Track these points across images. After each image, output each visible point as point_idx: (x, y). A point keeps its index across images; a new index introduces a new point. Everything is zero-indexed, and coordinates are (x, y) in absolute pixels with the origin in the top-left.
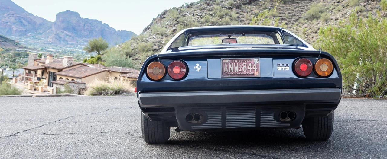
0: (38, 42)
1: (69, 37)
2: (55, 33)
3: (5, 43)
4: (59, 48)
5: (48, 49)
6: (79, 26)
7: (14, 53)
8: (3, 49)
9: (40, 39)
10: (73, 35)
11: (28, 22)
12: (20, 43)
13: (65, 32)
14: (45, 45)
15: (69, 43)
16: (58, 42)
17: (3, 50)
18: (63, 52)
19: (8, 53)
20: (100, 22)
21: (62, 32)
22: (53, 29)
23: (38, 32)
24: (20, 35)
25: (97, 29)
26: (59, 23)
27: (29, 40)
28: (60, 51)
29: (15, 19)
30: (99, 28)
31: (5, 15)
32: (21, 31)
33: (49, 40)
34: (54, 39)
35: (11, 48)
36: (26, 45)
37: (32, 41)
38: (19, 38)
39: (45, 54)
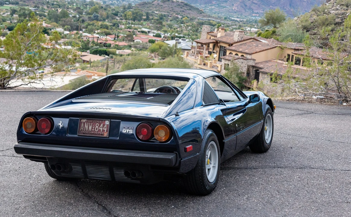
0: (222, 10)
1: (255, 5)
3: (190, 11)
4: (244, 17)
5: (233, 18)
7: (198, 22)
8: (188, 17)
9: (225, 7)
10: (259, 3)
12: (204, 11)
14: (230, 13)
15: (254, 11)
16: (243, 11)
17: (188, 19)
18: (247, 21)
19: (192, 22)
24: (206, 3)
27: (214, 8)
28: (245, 20)
33: (234, 9)
34: (239, 7)
35: (196, 16)
36: (210, 14)
37: (217, 10)
38: (204, 6)
39: (228, 23)
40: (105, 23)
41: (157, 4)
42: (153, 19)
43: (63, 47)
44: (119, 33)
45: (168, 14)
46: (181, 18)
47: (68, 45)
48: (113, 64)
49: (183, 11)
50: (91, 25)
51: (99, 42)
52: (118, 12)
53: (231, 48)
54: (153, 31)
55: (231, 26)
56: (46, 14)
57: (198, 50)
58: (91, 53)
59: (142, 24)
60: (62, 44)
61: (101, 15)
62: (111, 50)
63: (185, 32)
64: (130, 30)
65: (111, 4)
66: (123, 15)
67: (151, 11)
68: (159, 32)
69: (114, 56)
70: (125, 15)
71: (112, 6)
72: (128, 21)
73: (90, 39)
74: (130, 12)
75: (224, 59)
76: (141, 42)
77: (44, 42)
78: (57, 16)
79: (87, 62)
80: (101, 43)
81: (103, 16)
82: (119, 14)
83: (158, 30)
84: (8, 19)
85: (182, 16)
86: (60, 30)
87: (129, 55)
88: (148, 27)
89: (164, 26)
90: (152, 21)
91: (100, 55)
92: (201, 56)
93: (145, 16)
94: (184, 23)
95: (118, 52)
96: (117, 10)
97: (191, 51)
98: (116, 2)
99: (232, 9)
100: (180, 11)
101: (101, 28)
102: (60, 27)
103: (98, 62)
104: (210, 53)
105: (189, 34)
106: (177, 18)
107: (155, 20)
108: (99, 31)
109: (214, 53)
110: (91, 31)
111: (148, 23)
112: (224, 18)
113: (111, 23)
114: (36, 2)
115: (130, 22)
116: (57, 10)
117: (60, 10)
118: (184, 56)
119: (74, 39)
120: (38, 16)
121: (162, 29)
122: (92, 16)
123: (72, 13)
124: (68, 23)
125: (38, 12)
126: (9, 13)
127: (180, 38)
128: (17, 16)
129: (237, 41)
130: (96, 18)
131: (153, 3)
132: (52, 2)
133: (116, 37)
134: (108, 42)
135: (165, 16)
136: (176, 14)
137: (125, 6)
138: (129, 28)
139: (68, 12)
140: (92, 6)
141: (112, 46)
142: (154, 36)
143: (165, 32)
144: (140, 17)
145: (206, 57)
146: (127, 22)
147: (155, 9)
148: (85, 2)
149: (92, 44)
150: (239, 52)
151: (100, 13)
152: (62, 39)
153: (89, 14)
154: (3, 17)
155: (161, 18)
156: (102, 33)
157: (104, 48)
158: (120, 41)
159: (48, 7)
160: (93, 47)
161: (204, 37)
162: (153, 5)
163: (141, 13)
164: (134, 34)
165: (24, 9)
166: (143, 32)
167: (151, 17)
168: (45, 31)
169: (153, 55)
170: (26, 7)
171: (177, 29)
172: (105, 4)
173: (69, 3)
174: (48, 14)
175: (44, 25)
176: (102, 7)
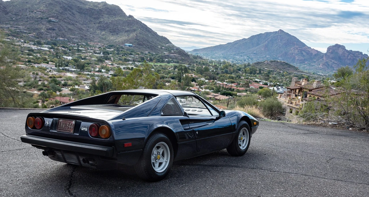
0: (312, 68)
1: (335, 64)
2: (325, 61)
3: (289, 68)
4: (327, 73)
5: (319, 73)
6: (344, 56)
8: (287, 72)
9: (314, 66)
10: (338, 63)
11: (307, 54)
12: (299, 68)
13: (333, 61)
14: (317, 70)
15: (335, 69)
16: (327, 68)
18: (329, 75)
19: (290, 76)
20: (361, 53)
21: (330, 61)
22: (324, 58)
23: (313, 61)
24: (300, 63)
25: (358, 59)
26: (329, 54)
27: (306, 67)
28: (327, 75)
29: (298, 51)
30: (360, 58)
31: (292, 49)
32: (301, 60)
33: (320, 67)
34: (324, 66)
35: (293, 72)
36: (303, 70)
37: (308, 67)
38: (299, 65)
39: (315, 77)
40: (232, 75)
41: (267, 63)
42: (263, 73)
43: (204, 90)
44: (240, 82)
45: (274, 70)
46: (283, 73)
47: (207, 89)
48: (234, 101)
49: (284, 68)
50: (223, 76)
51: (227, 87)
52: (241, 68)
53: (310, 92)
54: (262, 81)
55: (317, 78)
56: (195, 69)
57: (288, 93)
58: (221, 94)
59: (256, 76)
60: (203, 88)
61: (229, 70)
62: (234, 93)
63: (284, 82)
64: (248, 80)
65: (237, 63)
66: (244, 70)
67: (263, 68)
68: (267, 82)
69: (235, 97)
70: (245, 70)
71: (237, 65)
72: (247, 74)
73: (221, 86)
74: (248, 68)
75: (304, 100)
76: (254, 88)
77: (192, 86)
78: (202, 70)
79: (218, 100)
80: (228, 88)
81: (231, 71)
82: (241, 69)
83: (266, 80)
84: (172, 72)
85: (283, 71)
86: (203, 79)
87: (245, 96)
88: (260, 78)
89: (271, 78)
90: (263, 74)
91: (227, 96)
92: (289, 98)
93: (258, 71)
94: (284, 76)
95: (238, 94)
96: (241, 67)
97: (284, 94)
98: (240, 62)
99: (319, 68)
100: (283, 68)
101: (229, 78)
102: (203, 78)
103: (225, 100)
104: (296, 96)
105: (287, 84)
106: (280, 72)
107: (265, 73)
108: (227, 80)
109: (299, 95)
110: (222, 81)
111: (260, 75)
112: (312, 73)
113: (235, 75)
114: (189, 62)
115: (248, 75)
116: (202, 67)
117: (204, 67)
118: (278, 97)
119: (211, 85)
120: (190, 70)
121: (269, 80)
122: (224, 71)
123: (211, 69)
124: (208, 75)
125: (190, 68)
126: (173, 68)
127: (279, 86)
128: (177, 70)
129: (315, 88)
130: (227, 72)
131: (264, 63)
132: (199, 62)
133: (238, 84)
134: (233, 88)
135: (271, 71)
136: (280, 70)
137: (245, 64)
138: (247, 79)
139: (209, 68)
140: (224, 64)
141: (235, 90)
142: (263, 84)
143: (271, 81)
144: (255, 71)
145: (293, 98)
146: (245, 75)
147: (265, 67)
148: (220, 62)
149: (222, 89)
150: (316, 95)
151: (229, 69)
152: (204, 85)
153: (222, 69)
154: (169, 70)
155: (269, 73)
156: (229, 82)
157: (230, 91)
158: (240, 87)
159: (197, 65)
160: (222, 90)
161: (293, 85)
162: (264, 64)
163: (256, 69)
164: (250, 83)
165: (182, 66)
166: (256, 81)
167: (262, 72)
168: (193, 80)
169: (260, 96)
170: (183, 65)
171: (279, 80)
172: (233, 63)
173: (210, 62)
174: (196, 70)
175: (194, 76)
176: (231, 65)
